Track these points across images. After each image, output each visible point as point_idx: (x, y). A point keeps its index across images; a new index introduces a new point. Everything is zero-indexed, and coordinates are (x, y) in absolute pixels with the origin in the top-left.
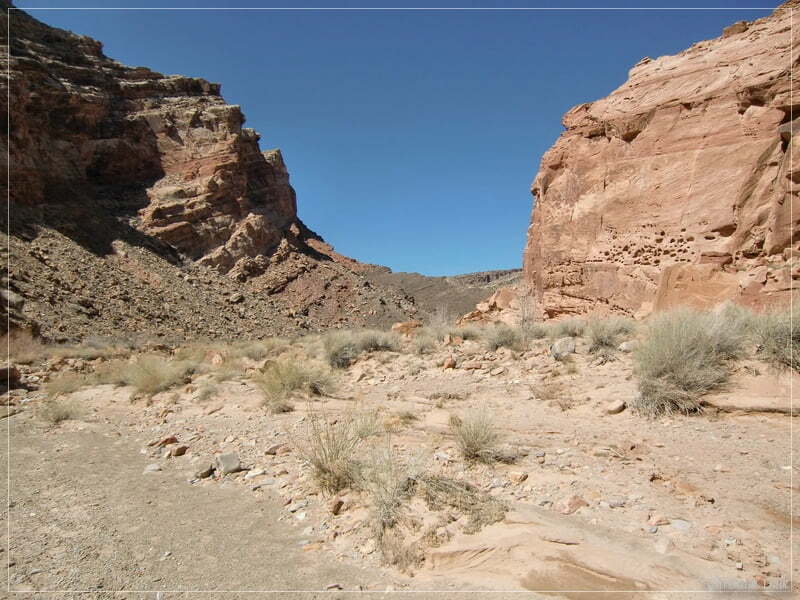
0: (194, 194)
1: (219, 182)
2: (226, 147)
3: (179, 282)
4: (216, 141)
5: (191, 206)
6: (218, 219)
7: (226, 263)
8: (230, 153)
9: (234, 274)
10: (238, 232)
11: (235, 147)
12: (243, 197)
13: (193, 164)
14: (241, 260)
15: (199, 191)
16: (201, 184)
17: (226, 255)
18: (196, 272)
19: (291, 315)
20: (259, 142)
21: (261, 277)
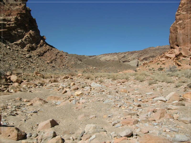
0: (10, 21)
1: (19, 18)
2: (21, 8)
3: (5, 49)
4: (17, 5)
5: (9, 24)
6: (19, 31)
7: (23, 45)
8: (23, 10)
9: (25, 49)
10: (27, 36)
11: (24, 8)
12: (28, 25)
13: (9, 11)
14: (28, 45)
15: (12, 20)
16: (12, 18)
17: (23, 43)
18: (12, 46)
19: (48, 63)
20: (31, 12)
21: (35, 51)
